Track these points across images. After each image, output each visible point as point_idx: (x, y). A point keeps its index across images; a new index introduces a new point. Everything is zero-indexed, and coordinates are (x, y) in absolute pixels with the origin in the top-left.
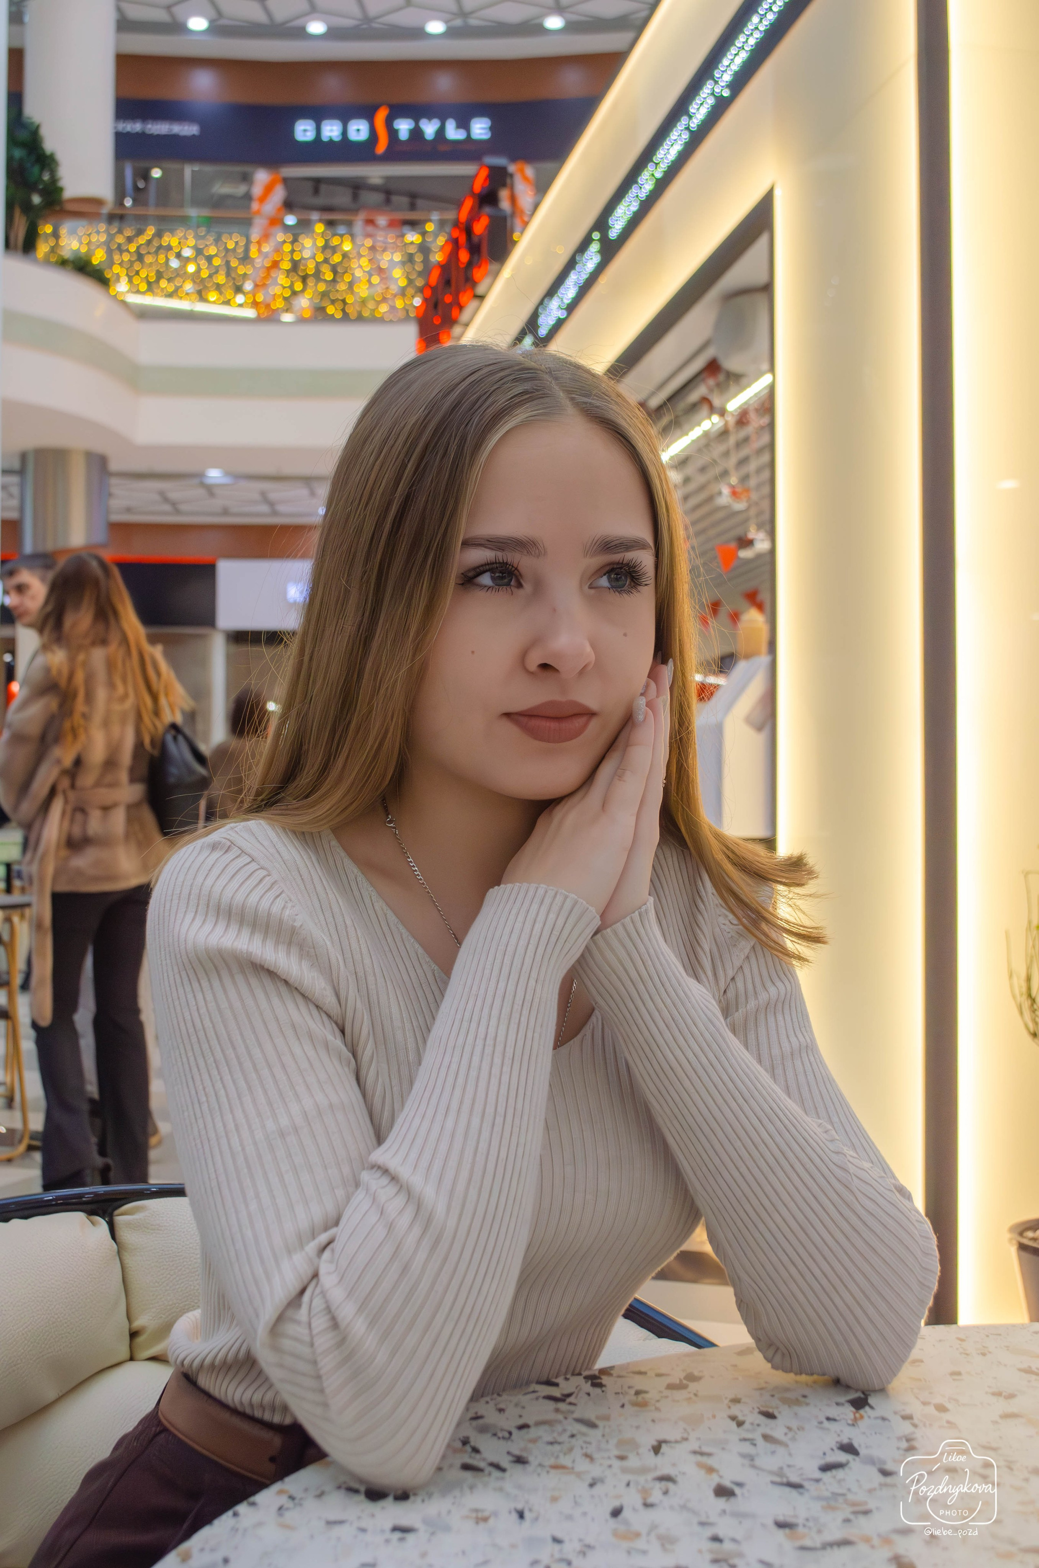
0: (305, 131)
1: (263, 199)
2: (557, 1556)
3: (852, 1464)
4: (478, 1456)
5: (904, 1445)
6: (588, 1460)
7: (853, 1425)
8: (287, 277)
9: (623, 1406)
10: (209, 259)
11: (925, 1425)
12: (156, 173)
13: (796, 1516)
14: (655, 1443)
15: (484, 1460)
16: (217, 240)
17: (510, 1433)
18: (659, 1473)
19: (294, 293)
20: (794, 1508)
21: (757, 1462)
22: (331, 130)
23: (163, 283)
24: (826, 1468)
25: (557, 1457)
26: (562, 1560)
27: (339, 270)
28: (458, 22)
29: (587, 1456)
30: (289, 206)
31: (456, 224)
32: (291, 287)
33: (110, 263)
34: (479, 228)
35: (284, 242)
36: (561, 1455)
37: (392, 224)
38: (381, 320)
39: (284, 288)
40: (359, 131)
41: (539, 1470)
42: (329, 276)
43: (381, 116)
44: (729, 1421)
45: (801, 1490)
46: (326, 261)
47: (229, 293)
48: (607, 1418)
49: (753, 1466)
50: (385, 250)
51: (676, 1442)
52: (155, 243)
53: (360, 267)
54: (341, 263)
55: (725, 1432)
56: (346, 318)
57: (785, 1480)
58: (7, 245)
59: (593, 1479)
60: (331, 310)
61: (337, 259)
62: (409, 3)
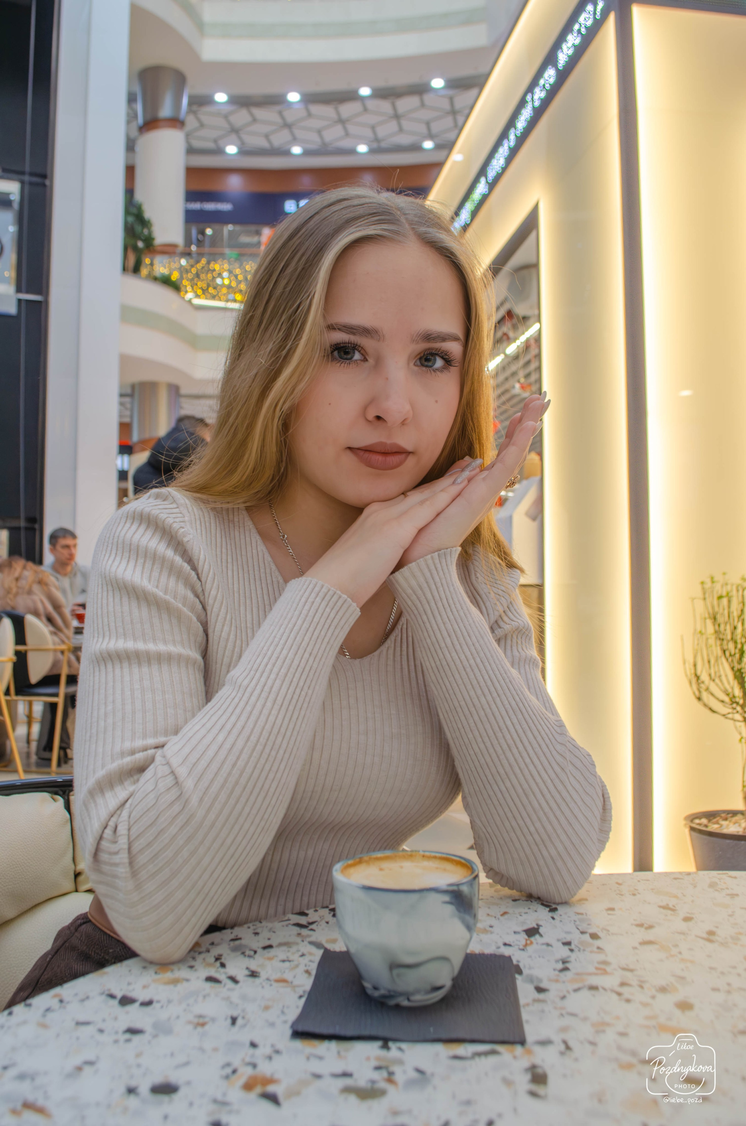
0: (291, 206)
5: (561, 966)
7: (523, 950)
10: (236, 276)
11: (579, 950)
12: (209, 232)
15: (226, 973)
16: (241, 266)
23: (212, 291)
28: (375, 145)
33: (182, 278)
41: (267, 982)
52: (206, 268)
58: (125, 269)
62: (347, 134)
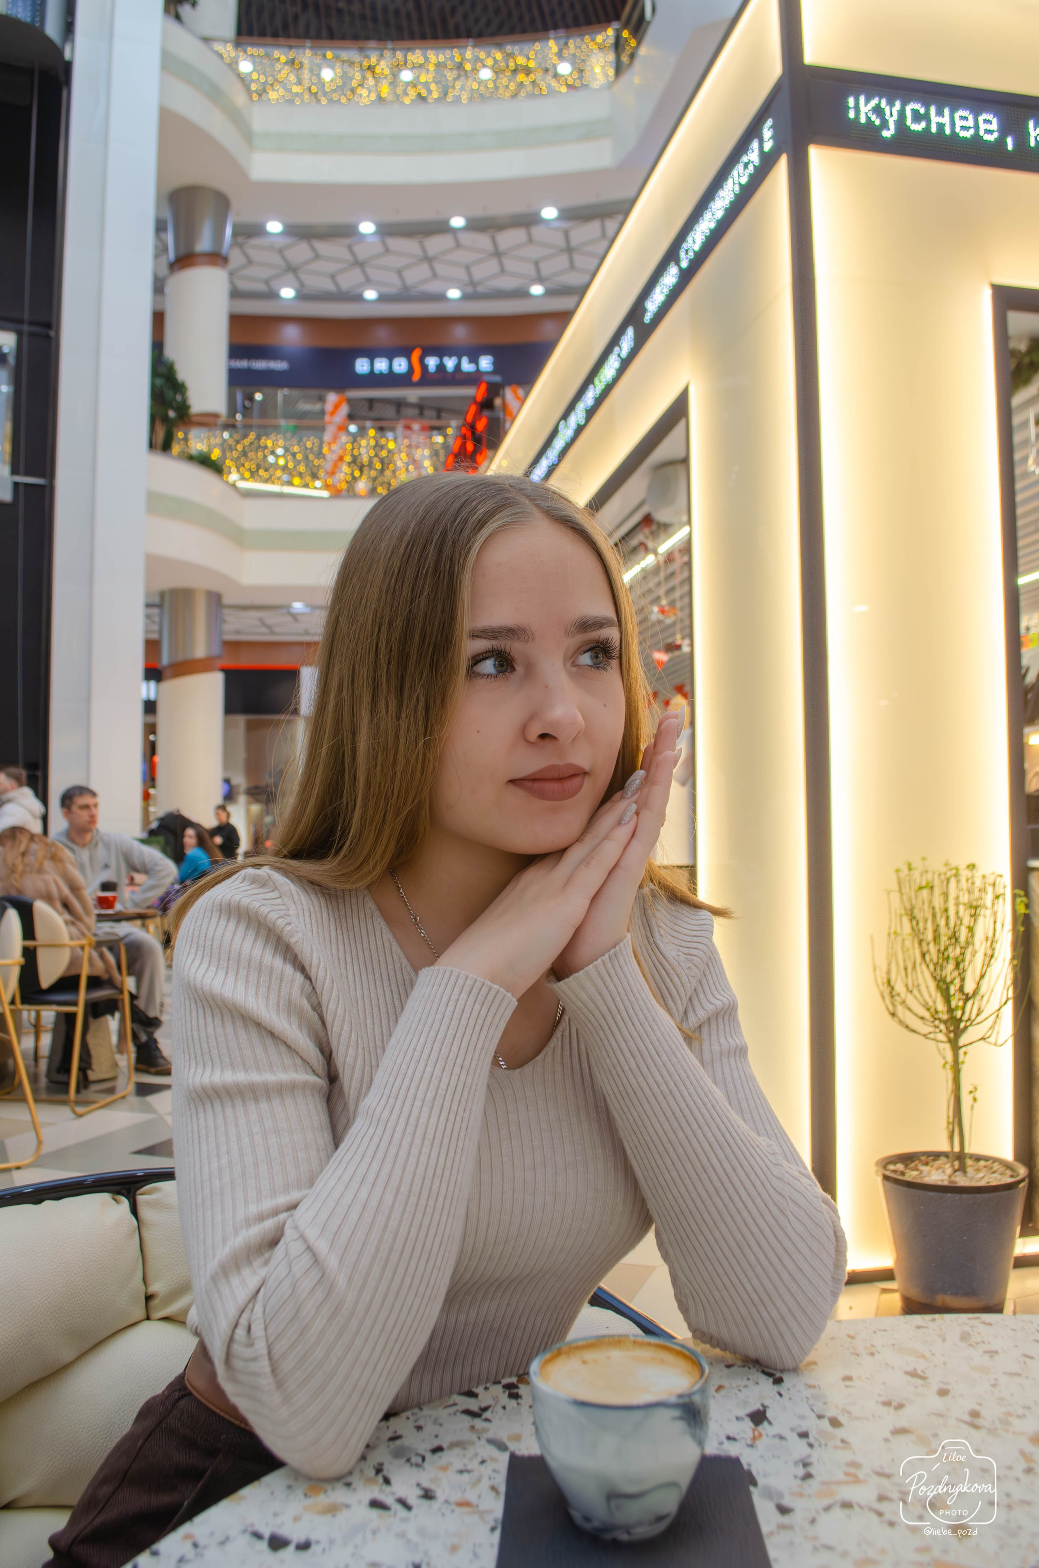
0: (363, 366)
1: (333, 413)
4: (389, 1490)
5: (798, 1467)
7: (753, 1443)
8: (349, 466)
10: (294, 455)
11: (819, 1446)
12: (259, 396)
15: (393, 1494)
16: (300, 442)
17: (424, 1459)
19: (355, 479)
22: (381, 366)
23: (262, 473)
27: (386, 461)
28: (470, 290)
30: (351, 417)
31: (465, 426)
32: (352, 474)
33: (224, 458)
34: (481, 425)
35: (347, 442)
37: (423, 429)
39: (347, 474)
40: (400, 365)
41: (445, 1507)
42: (378, 466)
43: (416, 355)
46: (376, 455)
47: (309, 479)
50: (418, 447)
52: (255, 445)
53: (401, 460)
54: (387, 456)
61: (384, 453)
62: (435, 276)
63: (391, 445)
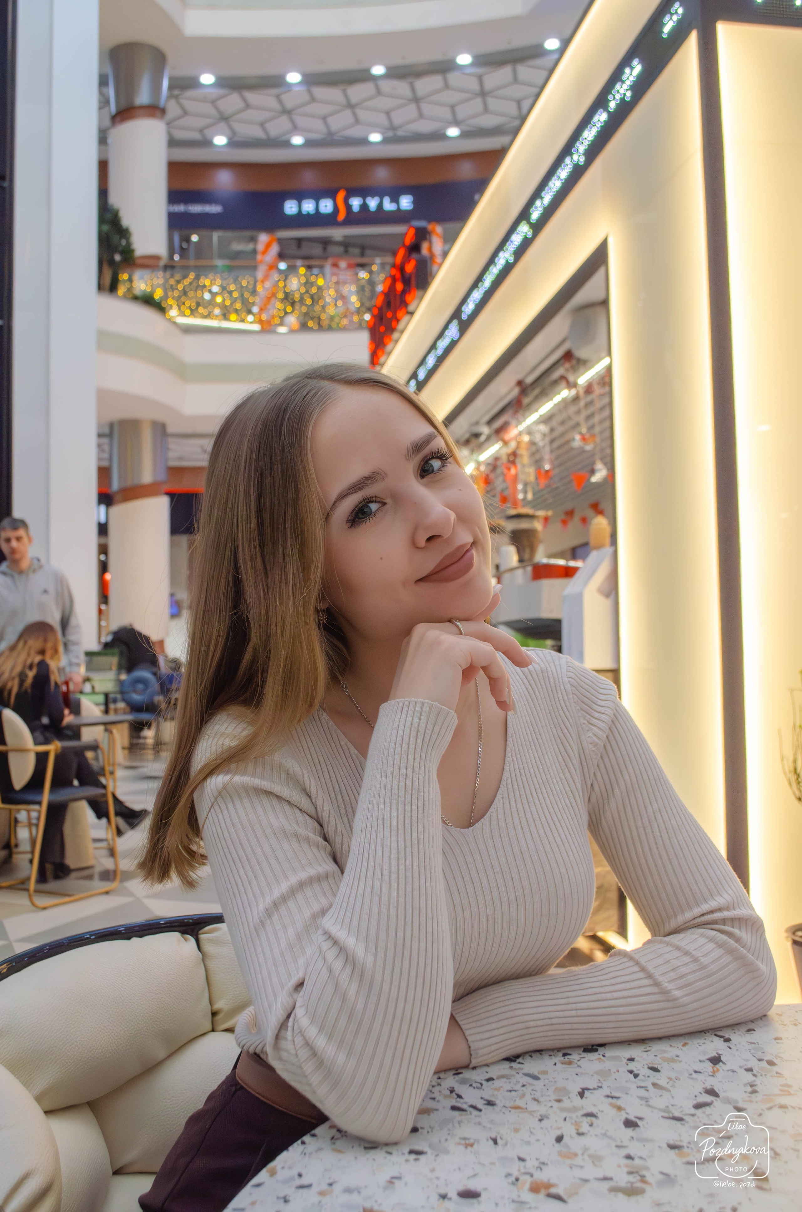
0: (291, 207)
1: (264, 252)
2: (523, 1170)
3: (715, 1103)
4: (461, 1100)
5: (749, 1089)
6: (536, 1102)
7: (713, 1076)
8: (282, 303)
9: (555, 1064)
10: (230, 293)
11: (761, 1075)
12: (195, 238)
13: (681, 1141)
14: (580, 1090)
15: (466, 1103)
16: (236, 281)
17: (482, 1084)
18: (585, 1111)
19: (286, 313)
20: (680, 1135)
21: (651, 1102)
22: (308, 206)
23: (201, 310)
24: (698, 1106)
25: (515, 1101)
26: (525, 1173)
27: (315, 297)
28: (390, 134)
29: (535, 1099)
30: (281, 256)
31: (394, 266)
32: (285, 310)
33: (165, 297)
34: (409, 268)
35: (279, 280)
36: (517, 1100)
37: (350, 266)
38: (344, 329)
39: (280, 310)
40: (326, 206)
41: (504, 1109)
42: (309, 302)
43: (341, 196)
44: (629, 1074)
45: (683, 1122)
46: (307, 292)
47: (243, 315)
48: (545, 1073)
49: (649, 1106)
50: (345, 283)
51: (595, 1089)
52: (195, 284)
53: (329, 295)
54: (317, 293)
55: (627, 1081)
56: (321, 328)
57: (671, 1115)
58: (99, 288)
59: (541, 1116)
60: (311, 324)
62: (357, 121)
63: (321, 282)
